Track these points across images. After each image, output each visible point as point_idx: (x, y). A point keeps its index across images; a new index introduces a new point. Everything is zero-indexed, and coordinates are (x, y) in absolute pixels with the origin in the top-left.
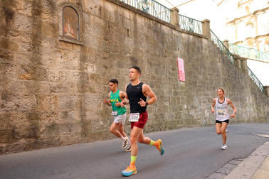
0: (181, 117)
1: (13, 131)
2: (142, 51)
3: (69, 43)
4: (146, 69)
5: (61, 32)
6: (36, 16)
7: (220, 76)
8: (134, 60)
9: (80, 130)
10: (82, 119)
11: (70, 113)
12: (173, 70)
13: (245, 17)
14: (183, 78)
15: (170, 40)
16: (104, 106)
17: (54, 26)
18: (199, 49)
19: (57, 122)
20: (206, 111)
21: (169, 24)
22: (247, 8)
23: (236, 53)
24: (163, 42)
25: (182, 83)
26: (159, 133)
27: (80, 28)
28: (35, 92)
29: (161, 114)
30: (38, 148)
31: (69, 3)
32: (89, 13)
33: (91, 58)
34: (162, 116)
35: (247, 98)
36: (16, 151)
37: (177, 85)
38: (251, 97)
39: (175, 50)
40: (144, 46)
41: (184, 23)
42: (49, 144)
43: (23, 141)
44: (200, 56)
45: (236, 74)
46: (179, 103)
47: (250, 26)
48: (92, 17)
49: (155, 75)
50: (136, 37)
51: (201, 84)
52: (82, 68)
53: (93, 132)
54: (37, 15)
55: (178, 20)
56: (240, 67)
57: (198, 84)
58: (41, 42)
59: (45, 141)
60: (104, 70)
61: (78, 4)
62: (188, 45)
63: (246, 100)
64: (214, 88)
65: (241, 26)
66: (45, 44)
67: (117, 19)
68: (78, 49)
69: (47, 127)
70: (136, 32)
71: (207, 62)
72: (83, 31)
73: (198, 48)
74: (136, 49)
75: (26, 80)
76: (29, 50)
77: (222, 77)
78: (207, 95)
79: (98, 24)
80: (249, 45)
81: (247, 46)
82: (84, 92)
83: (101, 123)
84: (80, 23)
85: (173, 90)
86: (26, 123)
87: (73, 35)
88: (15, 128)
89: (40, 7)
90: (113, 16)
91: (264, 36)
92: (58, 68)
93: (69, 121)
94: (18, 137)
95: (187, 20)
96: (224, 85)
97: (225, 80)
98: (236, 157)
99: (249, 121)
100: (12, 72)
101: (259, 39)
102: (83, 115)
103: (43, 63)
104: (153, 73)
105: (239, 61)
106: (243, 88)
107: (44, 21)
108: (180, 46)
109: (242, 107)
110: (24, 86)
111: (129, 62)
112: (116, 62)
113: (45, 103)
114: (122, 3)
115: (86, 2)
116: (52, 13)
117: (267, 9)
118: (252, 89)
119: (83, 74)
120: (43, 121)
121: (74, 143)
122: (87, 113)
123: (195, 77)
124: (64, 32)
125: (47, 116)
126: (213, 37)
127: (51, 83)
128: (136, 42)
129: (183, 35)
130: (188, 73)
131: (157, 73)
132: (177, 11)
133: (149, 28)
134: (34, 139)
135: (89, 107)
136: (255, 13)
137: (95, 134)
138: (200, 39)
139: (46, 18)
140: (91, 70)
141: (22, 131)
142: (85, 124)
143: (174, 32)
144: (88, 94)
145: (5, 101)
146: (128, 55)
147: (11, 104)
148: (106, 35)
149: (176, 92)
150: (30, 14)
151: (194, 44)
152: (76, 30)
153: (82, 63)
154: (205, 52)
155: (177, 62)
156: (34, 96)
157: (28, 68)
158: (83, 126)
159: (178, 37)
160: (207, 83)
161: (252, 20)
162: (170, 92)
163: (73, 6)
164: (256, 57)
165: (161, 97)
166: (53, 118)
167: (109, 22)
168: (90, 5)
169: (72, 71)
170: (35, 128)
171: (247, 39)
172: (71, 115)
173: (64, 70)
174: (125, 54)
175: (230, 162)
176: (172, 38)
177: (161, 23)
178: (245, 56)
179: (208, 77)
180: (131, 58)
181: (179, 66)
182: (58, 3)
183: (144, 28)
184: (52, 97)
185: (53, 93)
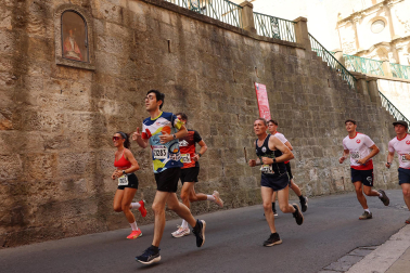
2: (194, 76)
3: (72, 67)
4: (202, 104)
5: (59, 52)
6: (18, 29)
7: (331, 109)
8: (182, 92)
9: (94, 210)
10: (98, 191)
11: (78, 182)
12: (249, 103)
13: (369, 9)
14: (266, 115)
15: (242, 54)
17: (48, 44)
18: (292, 67)
19: (57, 197)
20: (312, 171)
21: (237, 28)
23: (359, 71)
24: (228, 59)
27: (89, 44)
28: (19, 149)
29: (233, 180)
30: (27, 243)
31: (70, 5)
32: (102, 19)
33: (110, 90)
34: (235, 182)
35: (384, 147)
39: (251, 70)
40: (196, 67)
41: (262, 25)
42: (45, 235)
44: (293, 78)
45: (359, 105)
47: (379, 26)
48: (108, 25)
49: (218, 113)
50: (182, 53)
51: (298, 125)
52: (94, 108)
54: (20, 27)
55: (252, 22)
56: (365, 92)
57: (295, 126)
58: (27, 70)
59: (38, 229)
60: (131, 109)
61: (86, 6)
62: (272, 62)
63: (381, 149)
64: (323, 131)
65: (364, 25)
66: (34, 72)
67: (149, 25)
68: (87, 77)
69: (40, 206)
70: (182, 45)
71: (308, 89)
72: (95, 47)
73: (290, 66)
74: (184, 73)
75: (4, 131)
76: (8, 83)
77: (335, 111)
78: (311, 143)
79: (118, 36)
80: (380, 55)
81: (378, 58)
82: (99, 146)
84: (90, 37)
85: (250, 138)
86: (6, 201)
87: (79, 55)
89: (26, 14)
90: (143, 20)
91: (405, 39)
92: (56, 109)
93: (77, 195)
95: (267, 21)
96: (340, 126)
97: (342, 116)
98: (363, 244)
101: (398, 45)
102: (99, 185)
103: (32, 102)
104: (215, 110)
105: (364, 83)
107: (31, 36)
110: (1, 141)
111: (173, 94)
113: (36, 166)
115: (97, 1)
116: (45, 23)
118: (389, 129)
119: (96, 118)
120: (33, 196)
121: (85, 232)
122: (105, 181)
123: (288, 114)
124: (64, 52)
125: (41, 189)
126: (314, 46)
127: (45, 134)
128: (182, 61)
129: (263, 45)
130: (275, 107)
131: (221, 109)
132: (250, 6)
133: (204, 36)
134: (19, 226)
135: (108, 171)
136: (385, 2)
138: (292, 51)
139: (34, 31)
140: (109, 109)
142: (102, 200)
143: (247, 42)
144: (107, 149)
146: (172, 83)
148: (133, 51)
150: (9, 26)
151: (283, 58)
152: (83, 46)
153: (95, 99)
154: (303, 71)
155: (255, 90)
156: (18, 156)
157: (8, 112)
158: (100, 204)
159: (253, 48)
160: (310, 123)
161: (382, 14)
162: (246, 141)
163: (77, 10)
164: (394, 75)
165: (231, 150)
166: (50, 192)
167: (136, 31)
168: (105, 6)
169: (78, 112)
170: (20, 209)
171: (376, 46)
172: (80, 185)
173: (66, 112)
174: (166, 81)
175: (352, 253)
176: (243, 51)
177: (223, 28)
178: (374, 75)
179: (311, 113)
180: (175, 86)
181: (259, 97)
182: (53, 7)
183: (196, 37)
184: (47, 156)
185: (48, 150)
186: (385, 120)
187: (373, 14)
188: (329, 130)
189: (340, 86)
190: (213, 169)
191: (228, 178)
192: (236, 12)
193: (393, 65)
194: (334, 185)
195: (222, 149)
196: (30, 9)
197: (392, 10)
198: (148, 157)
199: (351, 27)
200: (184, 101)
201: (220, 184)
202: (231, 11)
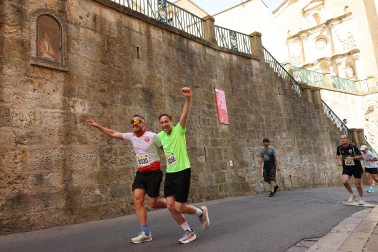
0: (224, 180)
2: (160, 80)
3: (47, 68)
4: (167, 107)
5: (33, 53)
7: (281, 115)
8: (149, 95)
9: (62, 204)
10: (67, 185)
11: (47, 177)
12: (210, 107)
14: (224, 118)
15: (203, 62)
16: (101, 164)
17: (23, 45)
18: (248, 75)
19: (26, 191)
21: (200, 39)
22: (316, 15)
23: (305, 81)
25: (223, 127)
27: (63, 46)
29: (193, 176)
31: (46, 10)
32: (77, 25)
33: (81, 90)
34: (195, 178)
35: (326, 149)
37: (217, 129)
38: (331, 146)
39: (212, 77)
40: (163, 73)
41: (222, 37)
42: (13, 228)
44: (249, 86)
45: (305, 112)
46: (220, 158)
47: (322, 43)
48: (82, 30)
50: (150, 59)
51: (253, 128)
52: (66, 106)
53: (83, 206)
55: (213, 34)
56: (310, 101)
57: (249, 128)
58: (2, 68)
59: (5, 222)
60: (101, 109)
61: (61, 12)
62: (230, 70)
63: (323, 151)
64: (274, 134)
65: (309, 42)
66: (8, 71)
67: (120, 32)
68: (60, 77)
69: (8, 199)
70: (150, 52)
71: (261, 95)
72: (68, 50)
73: (246, 75)
74: (151, 78)
77: (284, 116)
79: (91, 41)
80: (322, 69)
81: (321, 71)
82: (69, 143)
83: (98, 192)
84: (64, 40)
85: (210, 138)
87: (53, 56)
89: (3, 16)
90: (114, 28)
91: (343, 55)
92: (29, 106)
93: (45, 189)
95: (226, 33)
96: (289, 129)
97: (290, 121)
98: (308, 235)
99: (331, 184)
101: (338, 60)
103: (5, 99)
104: (178, 112)
105: (309, 92)
106: (317, 133)
107: (7, 36)
108: (219, 71)
109: (318, 162)
111: (140, 96)
112: (120, 96)
113: (6, 161)
114: (128, 9)
115: (72, 8)
116: (21, 25)
117: (344, 16)
118: (330, 133)
119: (67, 115)
120: (2, 190)
121: (52, 225)
122: (74, 176)
123: (244, 117)
124: (39, 53)
125: (10, 183)
126: (267, 57)
127: (17, 130)
128: (150, 67)
129: (223, 55)
130: (233, 112)
132: (212, 20)
133: (170, 44)
135: (77, 166)
136: (327, 23)
137: (87, 210)
138: (248, 61)
139: (11, 32)
140: (80, 108)
142: (70, 194)
143: (209, 51)
144: (76, 146)
146: (139, 85)
148: (104, 55)
149: (215, 141)
151: (240, 68)
152: (58, 49)
153: (67, 98)
154: (257, 80)
155: (215, 94)
158: (68, 198)
159: (214, 58)
160: (263, 126)
161: (325, 33)
162: (206, 141)
163: (53, 15)
164: (334, 86)
165: (192, 148)
166: (20, 186)
167: (108, 37)
168: (80, 13)
169: (50, 110)
171: (319, 60)
172: (48, 179)
173: (39, 109)
174: (135, 84)
175: (298, 244)
176: (205, 59)
177: (187, 38)
178: (317, 85)
179: (264, 117)
180: (143, 90)
181: (219, 101)
182: (30, 10)
183: (163, 45)
184: (17, 152)
185: (19, 146)
186: (327, 125)
187: (317, 33)
188: (279, 133)
189: (289, 94)
192: (199, 25)
193: (333, 77)
194: (283, 182)
196: (8, 11)
197: (333, 30)
198: (115, 154)
199: (298, 43)
200: (151, 103)
202: (195, 23)
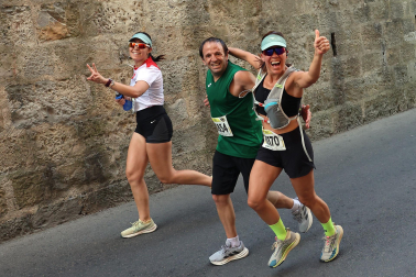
1: (48, 173)
9: (201, 144)
11: (173, 106)
26: (396, 117)
29: (398, 69)
30: (112, 205)
34: (401, 71)
36: (63, 220)
43: (73, 193)
86: (75, 149)
88: (51, 165)
94: (63, 186)
100: (23, 27)
110: (55, 58)
120: (113, 136)
125: (122, 124)
127: (118, 37)
134: (98, 183)
141: (69, 169)
145: (18, 103)
147: (32, 108)
156: (83, 78)
157: (58, 9)
158: (210, 133)
165: (395, 21)
170: (97, 157)
172: (177, 109)
184: (125, 73)
185: (126, 62)
190: (369, 56)
191: (391, 68)
195: (382, 22)
201: (380, 79)
